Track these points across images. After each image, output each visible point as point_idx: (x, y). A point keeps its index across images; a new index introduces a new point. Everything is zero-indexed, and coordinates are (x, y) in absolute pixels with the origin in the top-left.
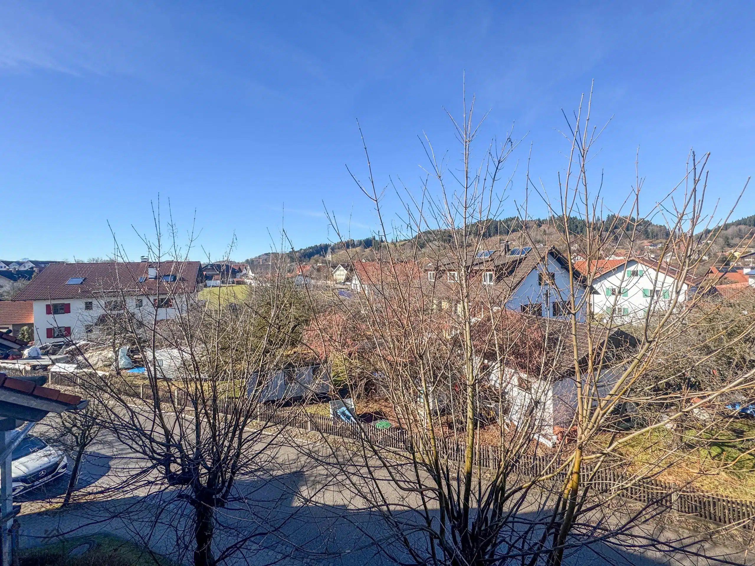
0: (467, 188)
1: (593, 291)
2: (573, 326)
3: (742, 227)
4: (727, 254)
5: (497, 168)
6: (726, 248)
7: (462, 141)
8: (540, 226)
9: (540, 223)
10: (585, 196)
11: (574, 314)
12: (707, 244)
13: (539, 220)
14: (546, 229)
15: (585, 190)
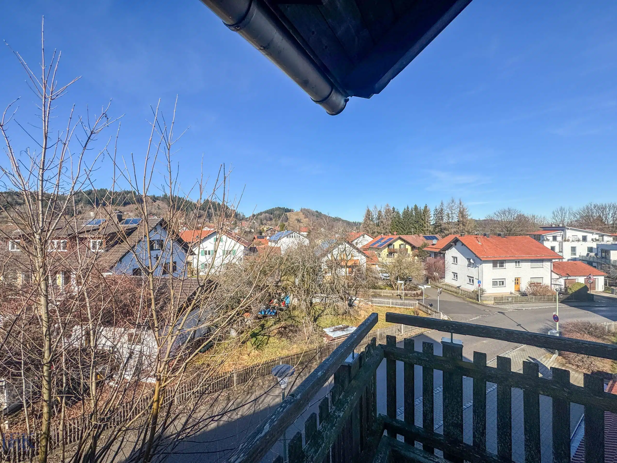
0: (46, 148)
1: (193, 254)
2: (151, 283)
3: (267, 214)
4: (261, 228)
5: (89, 138)
6: (261, 225)
7: (40, 96)
8: (155, 202)
9: (155, 199)
10: (170, 180)
11: (152, 273)
12: (254, 223)
13: (154, 196)
14: (160, 204)
15: (169, 175)
